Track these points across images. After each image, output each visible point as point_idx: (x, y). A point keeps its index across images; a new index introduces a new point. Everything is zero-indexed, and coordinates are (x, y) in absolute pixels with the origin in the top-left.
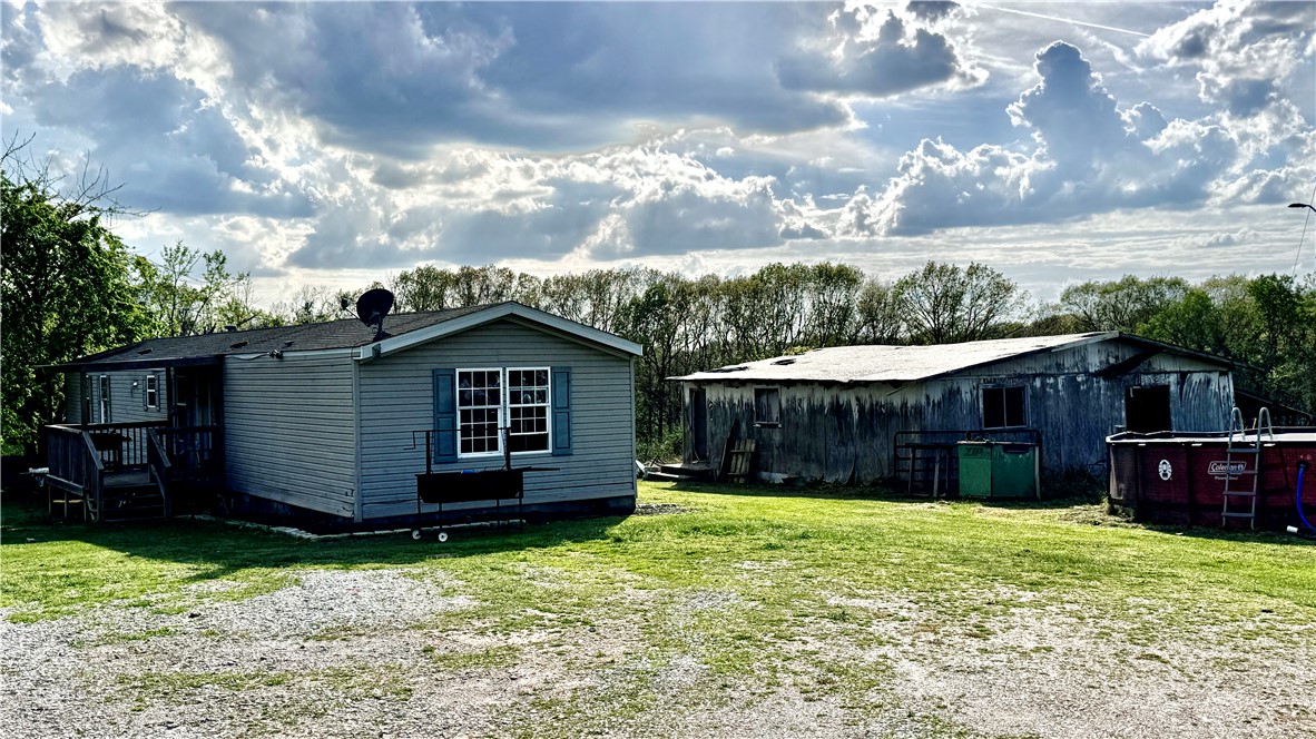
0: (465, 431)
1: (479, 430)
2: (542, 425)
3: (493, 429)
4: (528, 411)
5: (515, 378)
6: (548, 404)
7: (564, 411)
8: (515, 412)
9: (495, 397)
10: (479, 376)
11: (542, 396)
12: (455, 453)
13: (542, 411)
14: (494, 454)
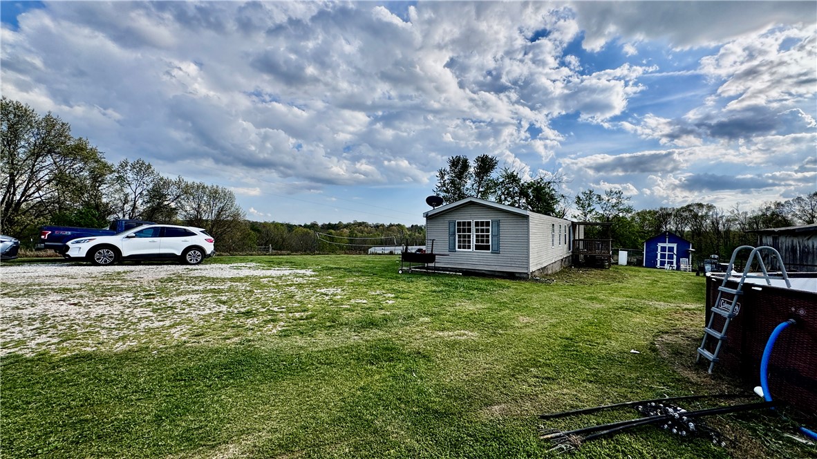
0: (459, 241)
1: (464, 241)
2: (488, 241)
3: (469, 242)
4: (482, 236)
5: (477, 224)
6: (490, 233)
7: (497, 236)
8: (477, 236)
9: (469, 231)
10: (464, 223)
11: (488, 231)
12: (455, 249)
13: (488, 236)
14: (469, 250)
